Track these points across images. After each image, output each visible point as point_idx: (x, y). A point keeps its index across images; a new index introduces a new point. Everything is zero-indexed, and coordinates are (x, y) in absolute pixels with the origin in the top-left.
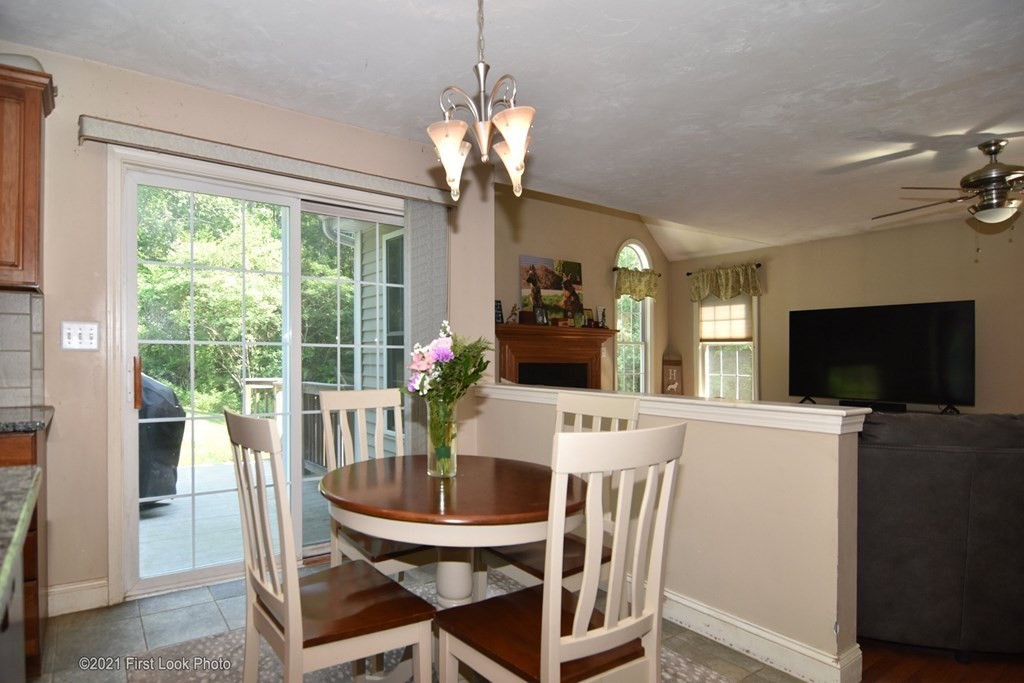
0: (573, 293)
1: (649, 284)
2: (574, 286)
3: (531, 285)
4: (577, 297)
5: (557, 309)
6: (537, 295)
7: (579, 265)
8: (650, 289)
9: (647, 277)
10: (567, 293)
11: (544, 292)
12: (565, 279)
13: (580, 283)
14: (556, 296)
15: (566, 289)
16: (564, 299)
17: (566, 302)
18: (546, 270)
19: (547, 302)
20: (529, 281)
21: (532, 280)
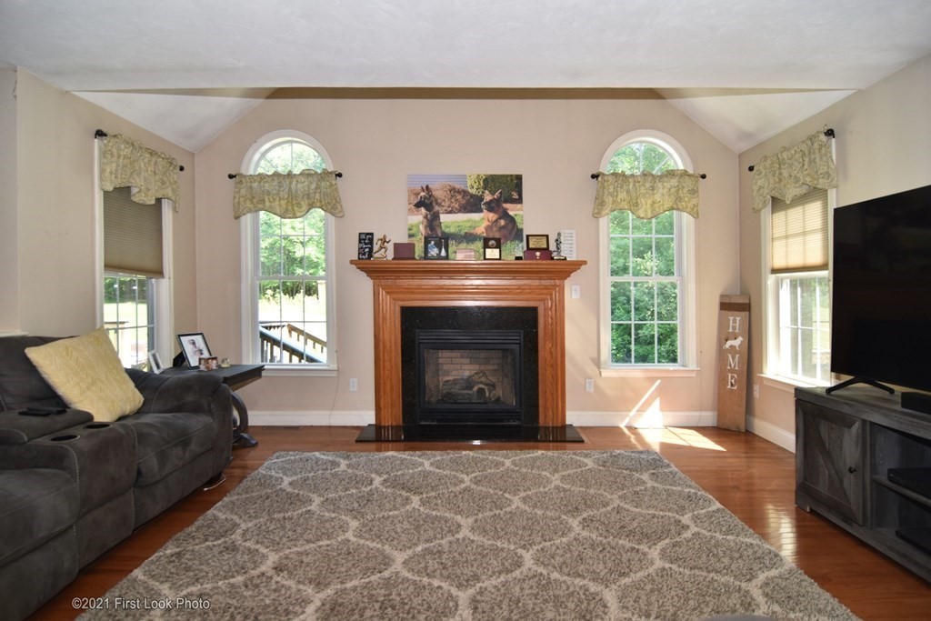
0: (505, 215)
1: (677, 192)
2: (505, 205)
3: (423, 210)
4: (512, 220)
5: (469, 238)
6: (433, 221)
7: (519, 178)
8: (679, 199)
9: (674, 182)
10: (492, 216)
11: (444, 218)
12: (488, 197)
13: (520, 201)
14: (469, 221)
15: (490, 209)
16: (486, 223)
17: (488, 228)
18: (453, 190)
19: (452, 230)
20: (418, 205)
21: (426, 202)
